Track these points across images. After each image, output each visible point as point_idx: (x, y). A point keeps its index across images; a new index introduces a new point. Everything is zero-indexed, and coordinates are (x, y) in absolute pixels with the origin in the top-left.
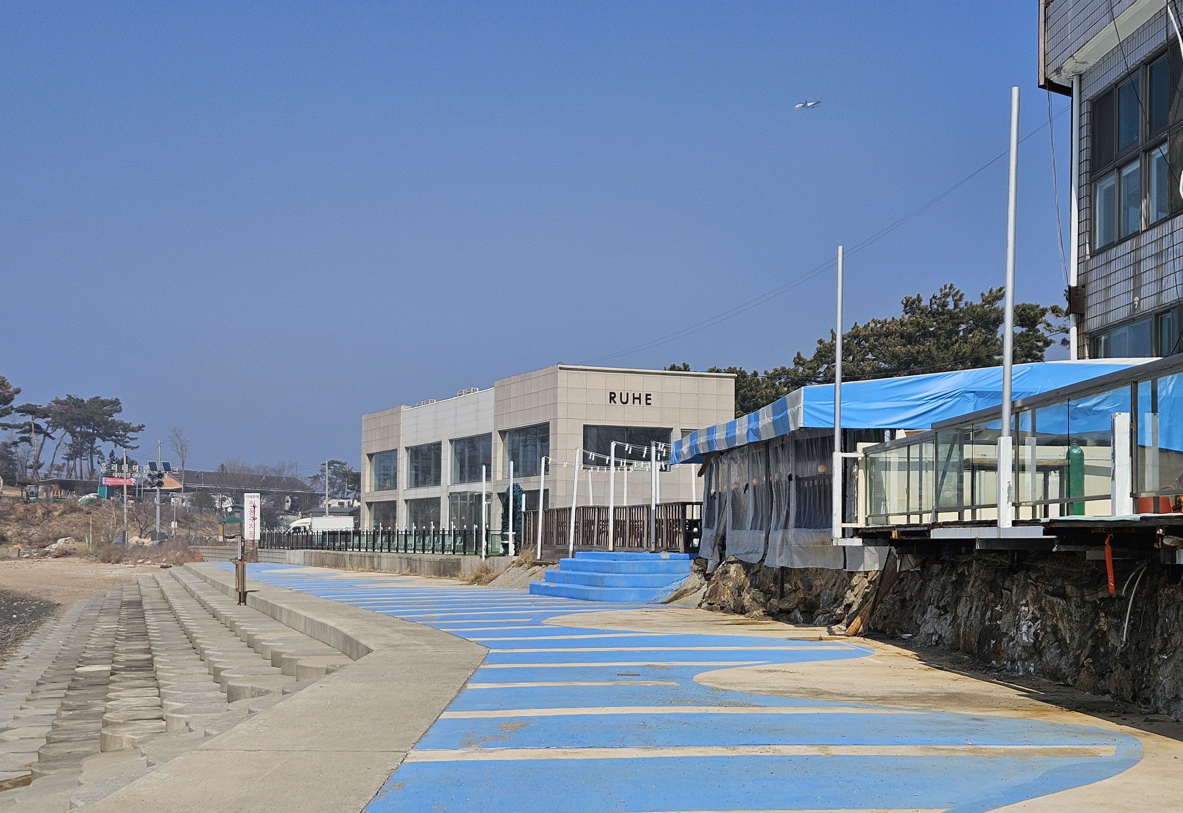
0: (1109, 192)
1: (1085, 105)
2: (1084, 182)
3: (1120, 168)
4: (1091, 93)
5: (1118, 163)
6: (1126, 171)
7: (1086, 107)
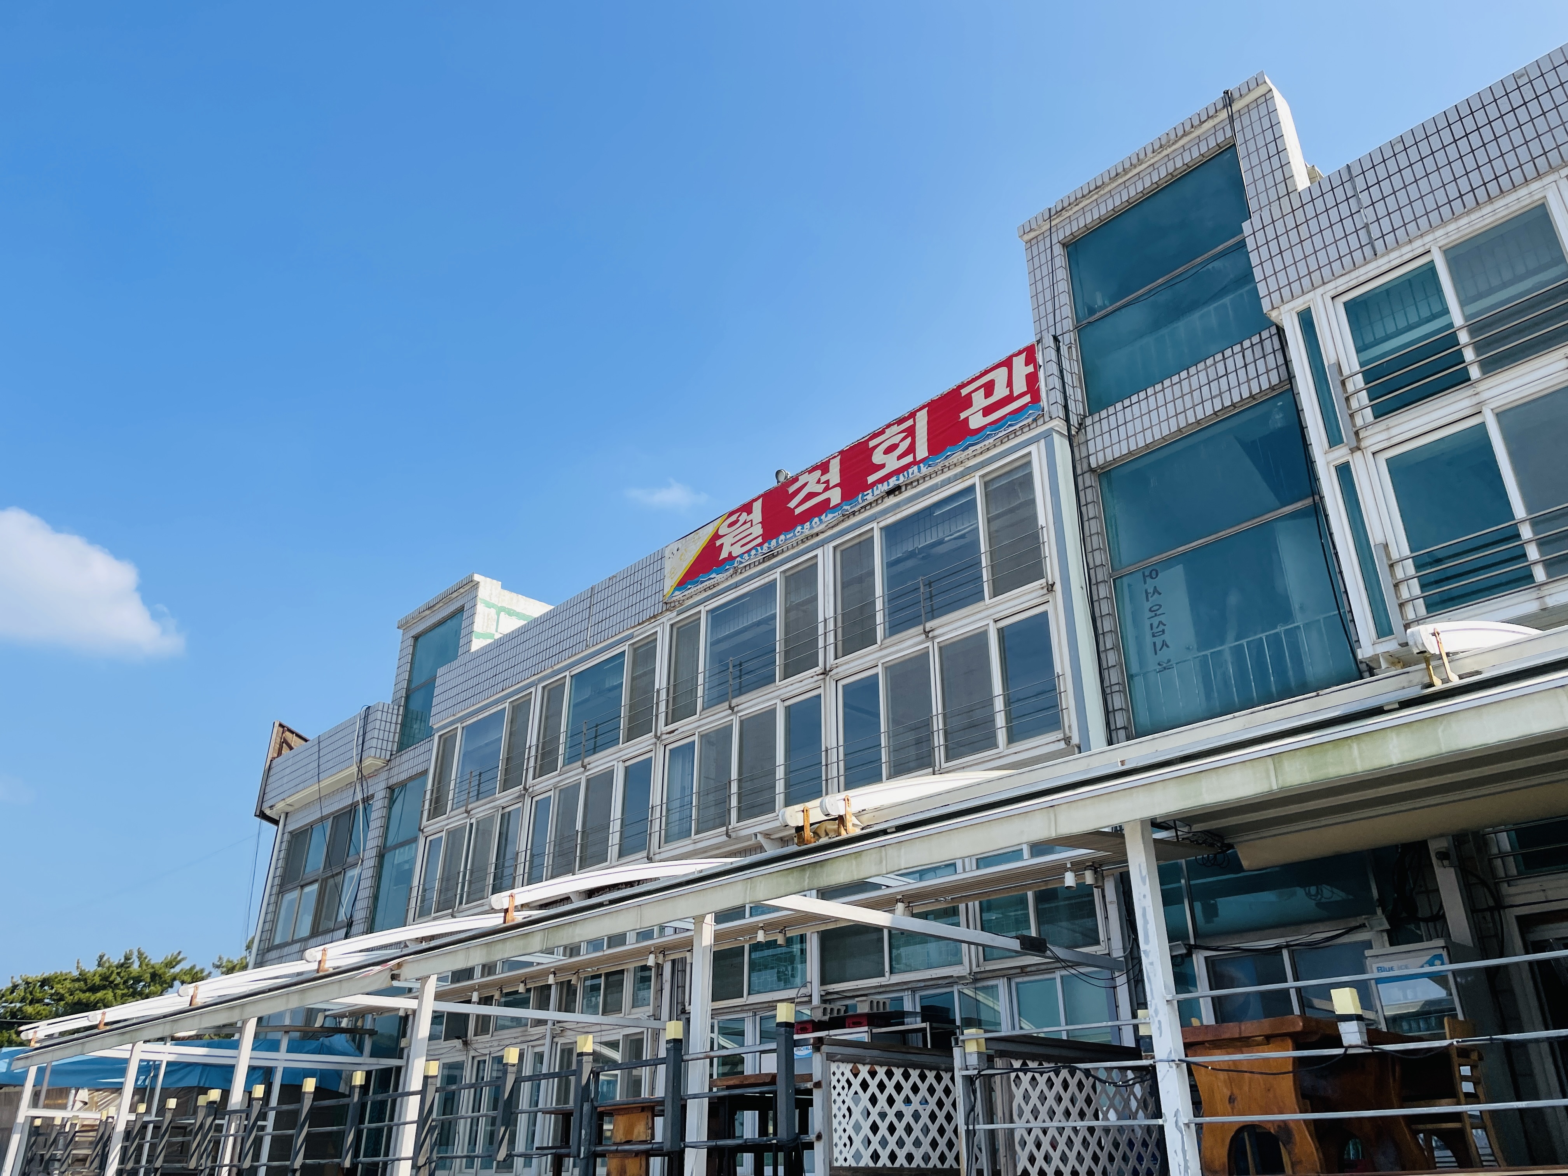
0: (291, 902)
1: (286, 835)
2: (274, 892)
3: (302, 887)
4: (290, 828)
5: (302, 883)
6: (307, 889)
7: (286, 837)
